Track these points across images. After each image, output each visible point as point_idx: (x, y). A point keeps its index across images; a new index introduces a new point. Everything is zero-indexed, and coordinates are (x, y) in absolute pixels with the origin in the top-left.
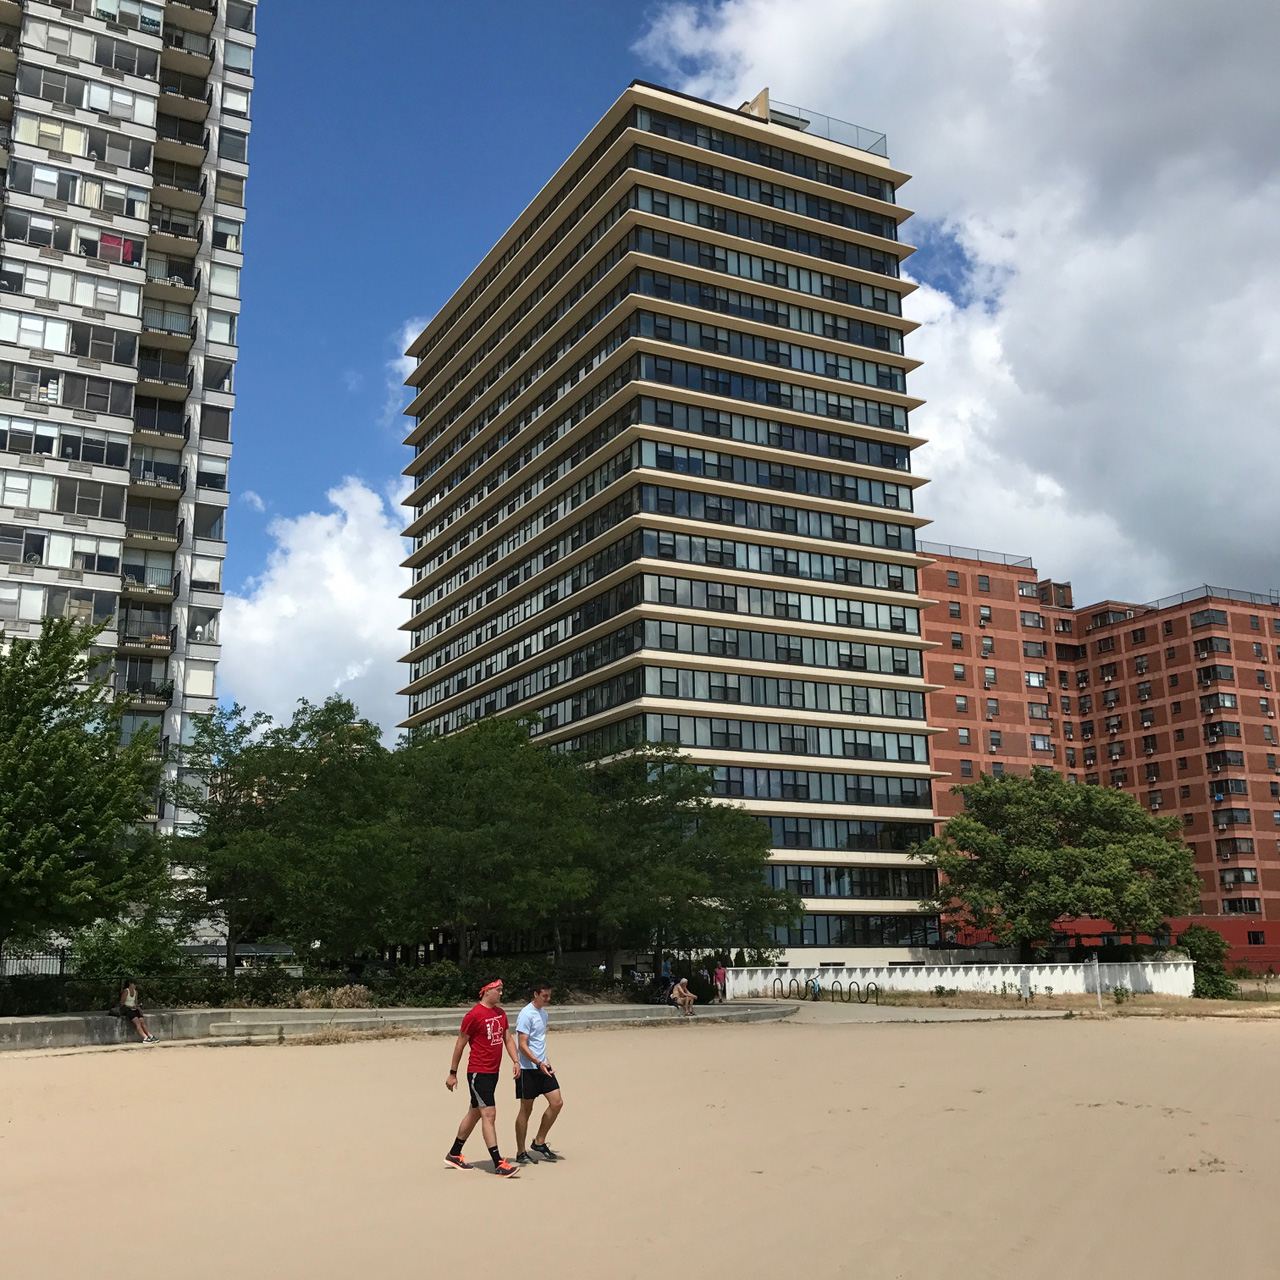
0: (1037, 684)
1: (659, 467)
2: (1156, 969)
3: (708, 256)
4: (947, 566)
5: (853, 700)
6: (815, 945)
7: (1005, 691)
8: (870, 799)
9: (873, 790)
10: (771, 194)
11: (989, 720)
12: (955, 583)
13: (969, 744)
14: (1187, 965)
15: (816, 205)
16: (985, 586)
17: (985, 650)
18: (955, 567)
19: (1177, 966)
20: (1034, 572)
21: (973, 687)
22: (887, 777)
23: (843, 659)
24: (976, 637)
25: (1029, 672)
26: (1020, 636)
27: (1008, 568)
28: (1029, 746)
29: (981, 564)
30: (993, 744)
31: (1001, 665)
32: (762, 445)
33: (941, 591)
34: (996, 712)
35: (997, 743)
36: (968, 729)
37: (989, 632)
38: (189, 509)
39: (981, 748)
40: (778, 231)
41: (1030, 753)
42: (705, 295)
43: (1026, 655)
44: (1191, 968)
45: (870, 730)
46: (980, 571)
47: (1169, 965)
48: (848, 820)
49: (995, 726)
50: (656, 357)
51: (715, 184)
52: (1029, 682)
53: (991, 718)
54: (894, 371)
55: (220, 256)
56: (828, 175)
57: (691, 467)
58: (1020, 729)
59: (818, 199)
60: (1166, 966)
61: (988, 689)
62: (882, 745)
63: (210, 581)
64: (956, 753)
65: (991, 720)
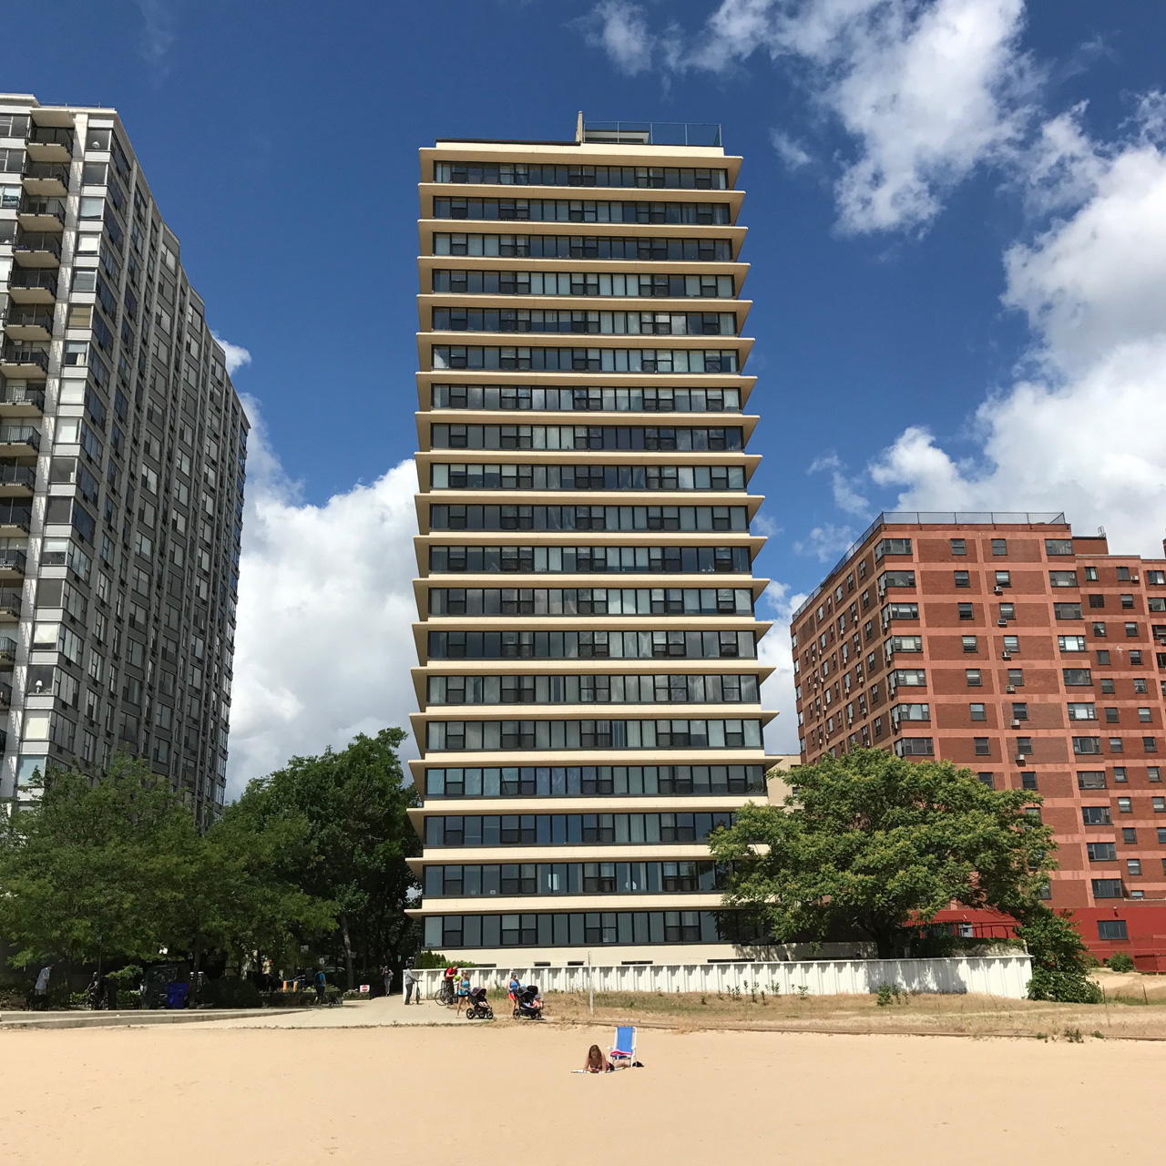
0: (1076, 648)
1: (452, 486)
2: (974, 966)
3: (510, 283)
4: (951, 535)
5: (669, 689)
6: (617, 943)
7: (1030, 659)
8: (689, 789)
9: (692, 780)
10: (579, 211)
11: (1009, 693)
12: (960, 549)
13: (983, 719)
14: (1021, 960)
15: (632, 210)
16: (999, 549)
17: (1003, 617)
18: (961, 535)
19: (1005, 962)
20: (1068, 527)
21: (988, 658)
22: (709, 766)
23: (656, 649)
24: (991, 605)
25: (1064, 636)
26: (1049, 598)
27: (1030, 527)
28: (1066, 717)
29: (995, 527)
30: (1016, 718)
31: (1022, 631)
32: (568, 450)
33: (942, 561)
34: (1019, 683)
35: (1022, 716)
36: (983, 704)
37: (1007, 598)
38: (31, 584)
39: (1001, 723)
40: (588, 244)
41: (1067, 723)
42: (507, 320)
43: (1058, 618)
44: (1028, 963)
45: (689, 719)
46: (994, 535)
47: (995, 959)
48: (659, 813)
49: (1019, 698)
50: (450, 386)
51: (519, 214)
52: (1064, 647)
53: (1012, 689)
54: (725, 354)
55: (69, 372)
56: (649, 178)
57: (486, 482)
58: (1052, 699)
59: (635, 203)
60: (990, 962)
61: (1009, 659)
62: (705, 733)
63: (49, 642)
64: (968, 731)
65: (1013, 693)
